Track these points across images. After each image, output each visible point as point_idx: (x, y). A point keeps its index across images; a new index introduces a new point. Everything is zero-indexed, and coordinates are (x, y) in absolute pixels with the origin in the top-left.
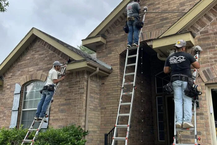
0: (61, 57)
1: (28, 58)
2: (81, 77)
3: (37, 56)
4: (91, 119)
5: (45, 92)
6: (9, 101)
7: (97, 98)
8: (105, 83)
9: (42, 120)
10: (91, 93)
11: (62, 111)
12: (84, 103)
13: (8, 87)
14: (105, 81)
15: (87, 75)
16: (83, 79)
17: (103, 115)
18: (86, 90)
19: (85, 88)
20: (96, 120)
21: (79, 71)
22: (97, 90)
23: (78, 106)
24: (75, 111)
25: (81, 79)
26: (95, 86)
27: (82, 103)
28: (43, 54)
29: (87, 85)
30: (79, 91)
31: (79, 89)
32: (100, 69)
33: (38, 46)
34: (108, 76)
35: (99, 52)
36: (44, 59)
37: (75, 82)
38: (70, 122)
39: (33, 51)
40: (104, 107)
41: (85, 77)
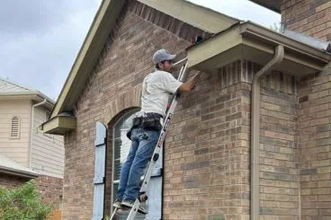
0: (180, 35)
1: (115, 56)
2: (231, 83)
3: (130, 47)
4: (270, 205)
5: (138, 132)
6: (89, 164)
7: (286, 144)
8: (312, 97)
9: (130, 208)
10: (264, 129)
11: (189, 183)
12: (244, 158)
13: (85, 131)
14: (311, 90)
15: (249, 73)
16: (238, 86)
17: (308, 192)
18: (248, 120)
19: (245, 115)
20: (286, 205)
21: (224, 68)
22: (286, 119)
23: (227, 167)
24: (221, 181)
25: (233, 89)
26: (277, 108)
27: (238, 159)
28: (141, 40)
29: (251, 105)
30: (227, 125)
31: (228, 119)
32: (287, 51)
33: (131, 22)
34: (318, 74)
35: (289, 5)
36: (144, 54)
37: (218, 101)
38: (210, 212)
39: (122, 38)
40: (309, 168)
41: (242, 79)
